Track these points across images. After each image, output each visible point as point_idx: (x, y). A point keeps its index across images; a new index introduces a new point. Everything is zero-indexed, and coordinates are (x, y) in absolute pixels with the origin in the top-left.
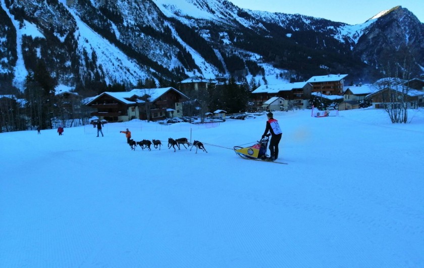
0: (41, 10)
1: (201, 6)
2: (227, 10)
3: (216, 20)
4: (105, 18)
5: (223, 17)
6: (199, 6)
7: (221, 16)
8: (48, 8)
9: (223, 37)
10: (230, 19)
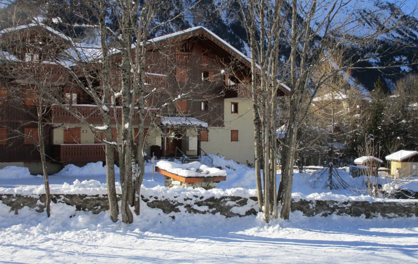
0: (163, 29)
1: (369, 24)
2: (407, 28)
3: (389, 40)
4: (237, 37)
5: (400, 36)
6: (366, 24)
7: (396, 35)
8: (171, 27)
9: (400, 63)
10: (411, 39)
